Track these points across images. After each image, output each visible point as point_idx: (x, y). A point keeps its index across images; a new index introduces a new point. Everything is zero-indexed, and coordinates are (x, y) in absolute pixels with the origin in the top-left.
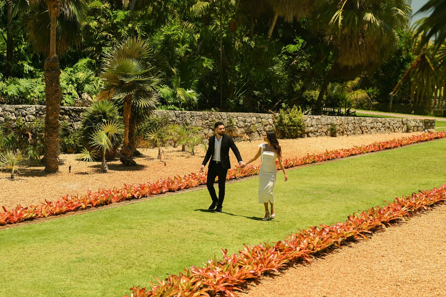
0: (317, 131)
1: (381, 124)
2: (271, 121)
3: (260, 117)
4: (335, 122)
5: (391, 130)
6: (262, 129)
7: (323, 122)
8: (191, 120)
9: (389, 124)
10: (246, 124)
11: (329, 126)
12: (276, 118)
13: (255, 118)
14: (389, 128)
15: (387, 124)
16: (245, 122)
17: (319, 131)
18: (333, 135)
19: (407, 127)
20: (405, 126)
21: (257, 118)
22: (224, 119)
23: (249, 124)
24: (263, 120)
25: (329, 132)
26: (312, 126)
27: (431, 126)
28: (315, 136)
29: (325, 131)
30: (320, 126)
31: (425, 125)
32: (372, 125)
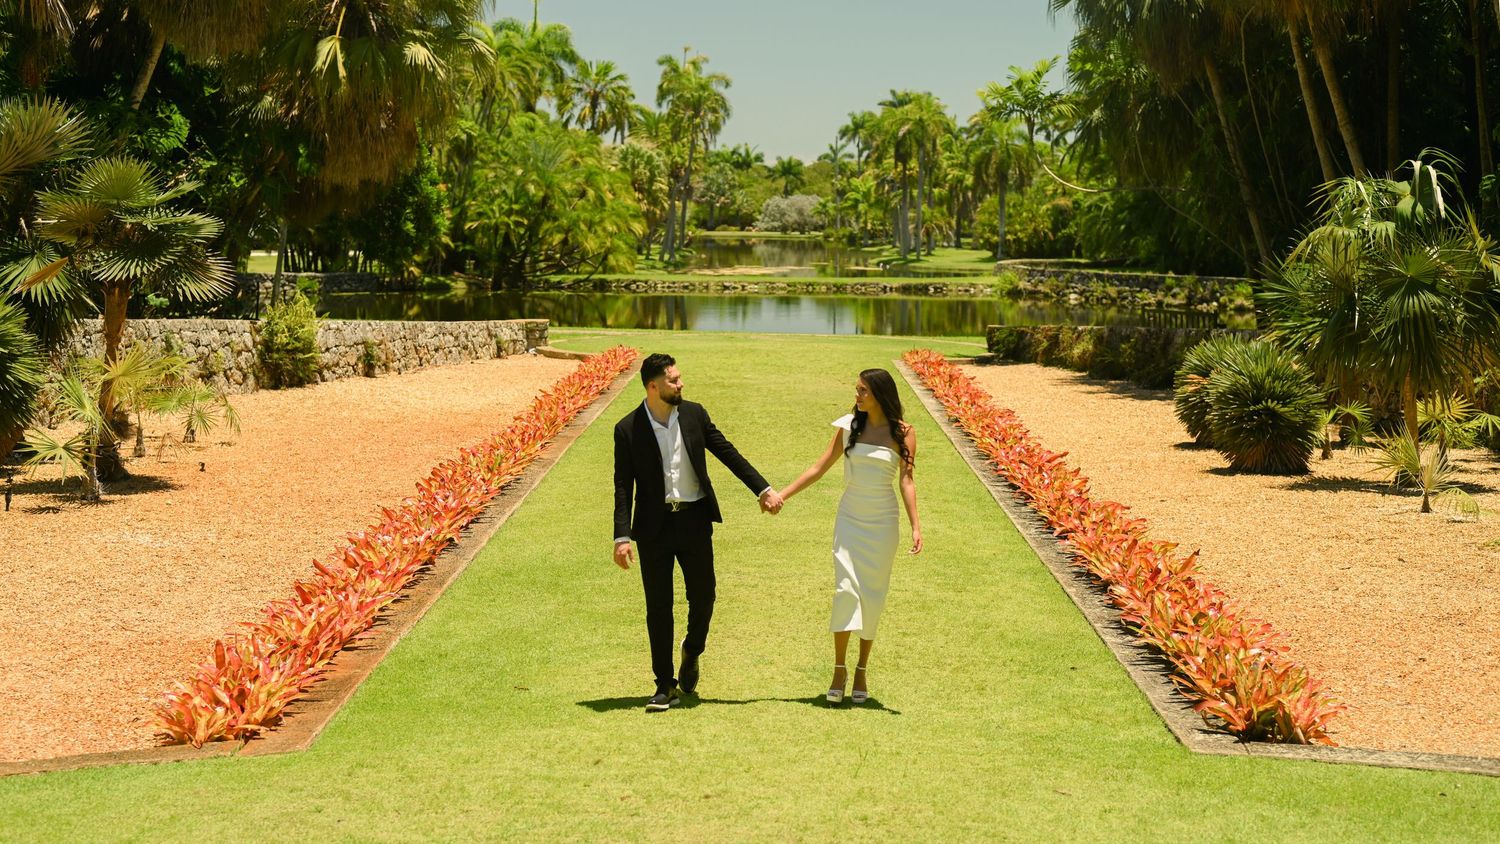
0: (337, 364)
1: (452, 339)
2: (247, 338)
3: (226, 329)
4: (371, 337)
5: (470, 353)
6: (232, 364)
7: (347, 337)
8: (84, 346)
9: (466, 337)
10: (200, 349)
11: (360, 347)
12: (258, 331)
13: (216, 333)
14: (465, 348)
15: (462, 338)
16: (197, 344)
17: (342, 363)
18: (369, 372)
19: (498, 343)
20: (494, 341)
21: (220, 331)
22: (154, 339)
23: (206, 351)
24: (233, 336)
25: (360, 365)
26: (328, 350)
27: (541, 338)
28: (335, 376)
29: (352, 362)
30: (342, 349)
31: (527, 338)
32: (435, 342)
